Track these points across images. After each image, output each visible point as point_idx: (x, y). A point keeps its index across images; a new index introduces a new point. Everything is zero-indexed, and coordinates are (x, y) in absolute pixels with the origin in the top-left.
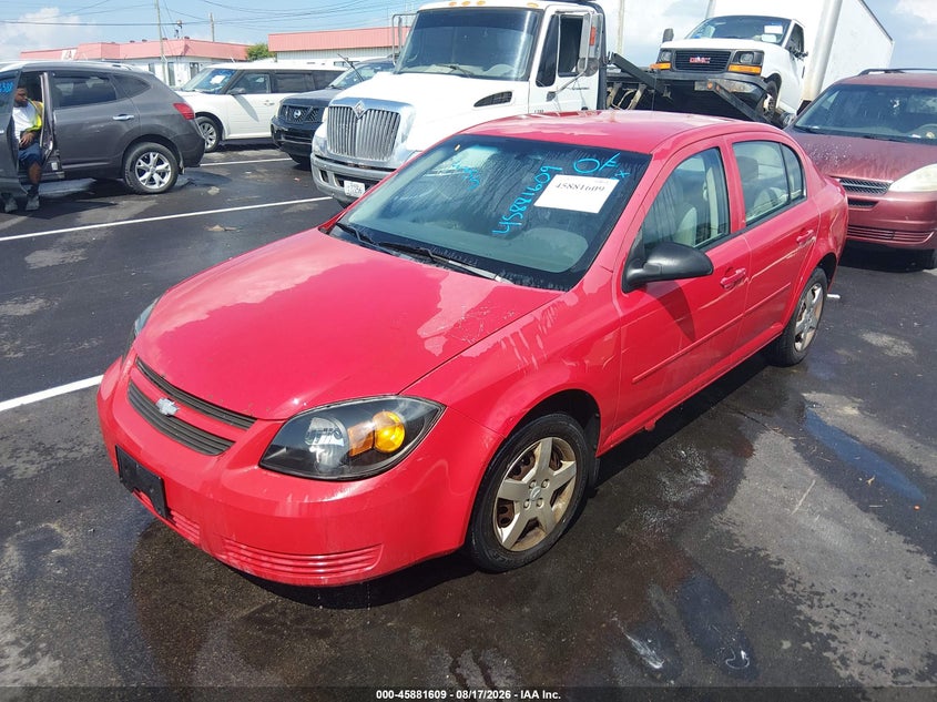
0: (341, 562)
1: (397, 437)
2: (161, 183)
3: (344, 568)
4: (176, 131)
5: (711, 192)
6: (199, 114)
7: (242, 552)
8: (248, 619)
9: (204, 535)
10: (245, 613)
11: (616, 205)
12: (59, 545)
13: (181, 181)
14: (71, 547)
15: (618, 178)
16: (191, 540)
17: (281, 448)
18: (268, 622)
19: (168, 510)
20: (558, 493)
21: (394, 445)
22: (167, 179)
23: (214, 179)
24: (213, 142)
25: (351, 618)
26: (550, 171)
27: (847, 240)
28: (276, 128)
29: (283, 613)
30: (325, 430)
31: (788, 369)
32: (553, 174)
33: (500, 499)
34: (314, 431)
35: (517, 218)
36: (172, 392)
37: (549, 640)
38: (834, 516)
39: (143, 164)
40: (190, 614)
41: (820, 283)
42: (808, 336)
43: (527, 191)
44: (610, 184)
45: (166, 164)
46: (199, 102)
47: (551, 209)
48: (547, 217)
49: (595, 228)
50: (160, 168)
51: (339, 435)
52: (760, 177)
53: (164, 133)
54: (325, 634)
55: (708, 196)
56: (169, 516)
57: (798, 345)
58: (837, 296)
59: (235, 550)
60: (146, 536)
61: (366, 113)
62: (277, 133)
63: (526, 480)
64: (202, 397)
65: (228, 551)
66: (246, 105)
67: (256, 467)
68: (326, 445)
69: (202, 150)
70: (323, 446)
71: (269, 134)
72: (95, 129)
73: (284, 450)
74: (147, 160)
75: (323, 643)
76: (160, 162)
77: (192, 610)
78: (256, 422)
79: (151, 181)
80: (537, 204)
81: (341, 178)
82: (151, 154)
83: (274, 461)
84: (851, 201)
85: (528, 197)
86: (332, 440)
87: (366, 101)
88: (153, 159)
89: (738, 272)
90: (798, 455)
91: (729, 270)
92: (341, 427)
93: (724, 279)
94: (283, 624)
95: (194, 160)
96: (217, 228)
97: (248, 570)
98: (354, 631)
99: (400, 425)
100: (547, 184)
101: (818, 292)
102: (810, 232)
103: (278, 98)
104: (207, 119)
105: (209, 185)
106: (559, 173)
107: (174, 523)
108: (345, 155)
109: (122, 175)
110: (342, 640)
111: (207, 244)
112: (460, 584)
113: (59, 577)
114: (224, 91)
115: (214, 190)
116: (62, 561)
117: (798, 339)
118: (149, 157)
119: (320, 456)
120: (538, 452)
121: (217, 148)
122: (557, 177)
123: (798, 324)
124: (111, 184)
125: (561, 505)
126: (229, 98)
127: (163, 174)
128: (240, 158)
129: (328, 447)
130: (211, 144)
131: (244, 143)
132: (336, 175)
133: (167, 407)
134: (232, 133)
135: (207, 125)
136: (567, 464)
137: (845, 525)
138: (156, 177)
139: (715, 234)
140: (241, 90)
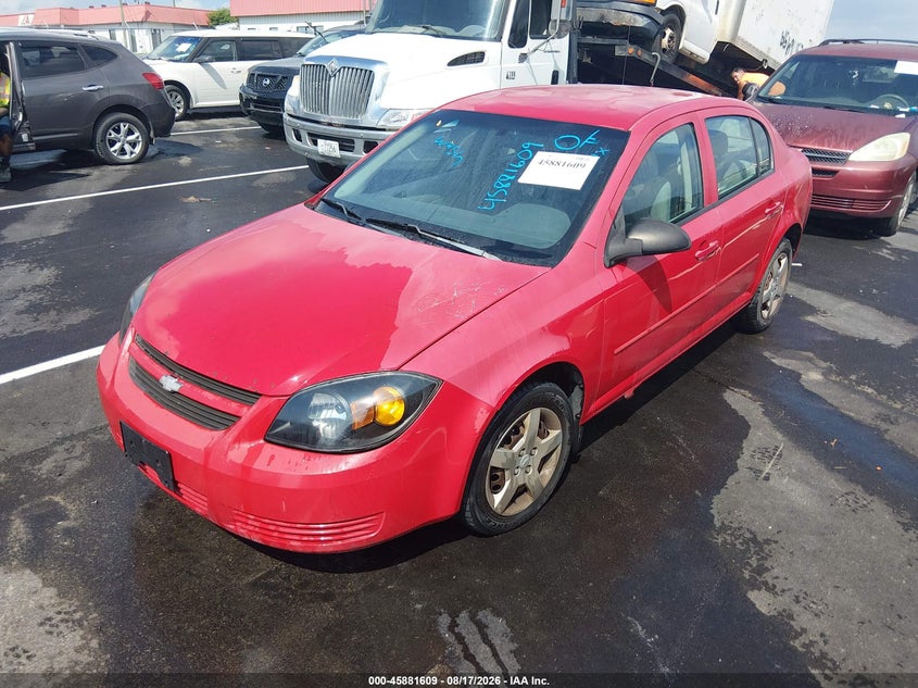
0: (345, 529)
1: (398, 411)
2: (132, 153)
3: (349, 535)
4: (143, 100)
5: (685, 166)
6: (167, 83)
7: (250, 522)
8: (254, 584)
9: (211, 506)
10: (251, 579)
11: (597, 181)
12: (64, 517)
13: (152, 151)
14: (75, 519)
15: (599, 154)
16: (198, 510)
17: (285, 423)
18: (274, 587)
19: (175, 483)
20: (545, 460)
21: (393, 418)
22: (138, 149)
23: (185, 148)
24: (181, 110)
25: (354, 582)
26: (531, 148)
27: (812, 209)
28: (244, 96)
29: (287, 579)
30: (327, 405)
31: (755, 336)
32: (535, 150)
33: (492, 467)
34: (316, 406)
35: (501, 195)
36: (174, 368)
37: (541, 599)
38: (801, 477)
39: (114, 135)
40: (198, 581)
41: (786, 252)
42: (774, 305)
43: (510, 167)
44: (591, 161)
45: (137, 134)
46: (166, 71)
47: (535, 186)
48: (531, 194)
49: (577, 204)
50: (130, 138)
51: (340, 409)
52: (730, 150)
53: (133, 103)
54: (328, 597)
55: (682, 170)
56: (177, 489)
57: (765, 313)
58: (800, 265)
59: (244, 520)
60: (149, 506)
61: (339, 71)
62: (246, 101)
63: (516, 448)
64: (207, 374)
65: (235, 521)
66: (212, 72)
67: (262, 441)
68: (328, 419)
69: (172, 120)
70: (325, 420)
71: (237, 102)
72: (63, 98)
73: (289, 424)
74: (118, 131)
75: (327, 606)
76: (130, 132)
77: (199, 577)
78: (261, 398)
79: (123, 151)
80: (521, 180)
81: (315, 137)
82: (122, 125)
83: (278, 435)
84: (815, 171)
85: (512, 174)
86: (334, 414)
87: (340, 58)
88: (124, 129)
89: (711, 245)
90: (766, 419)
91: (702, 243)
92: (344, 402)
93: (699, 252)
94: (288, 589)
95: (165, 130)
96: (192, 199)
97: (256, 539)
98: (356, 595)
99: (400, 400)
100: (529, 161)
101: (783, 262)
102: (778, 204)
103: (246, 66)
104: (176, 88)
105: (179, 155)
106: (541, 149)
107: (181, 495)
108: (319, 114)
109: (93, 145)
110: (345, 603)
111: (183, 216)
112: (454, 547)
113: (66, 549)
114: (190, 59)
115: (185, 161)
116: (68, 532)
117: (765, 307)
118: (119, 127)
119: (324, 430)
120: (527, 422)
121: (185, 117)
122: (539, 153)
123: (765, 292)
124: (81, 155)
125: (548, 471)
126: (195, 66)
127: (133, 145)
128: (208, 127)
129: (330, 421)
130: (179, 112)
131: (212, 111)
132: (310, 134)
133: (170, 383)
134: (199, 102)
135: (174, 94)
136: (554, 433)
137: (812, 486)
138: (127, 147)
139: (689, 208)
140: (207, 58)
